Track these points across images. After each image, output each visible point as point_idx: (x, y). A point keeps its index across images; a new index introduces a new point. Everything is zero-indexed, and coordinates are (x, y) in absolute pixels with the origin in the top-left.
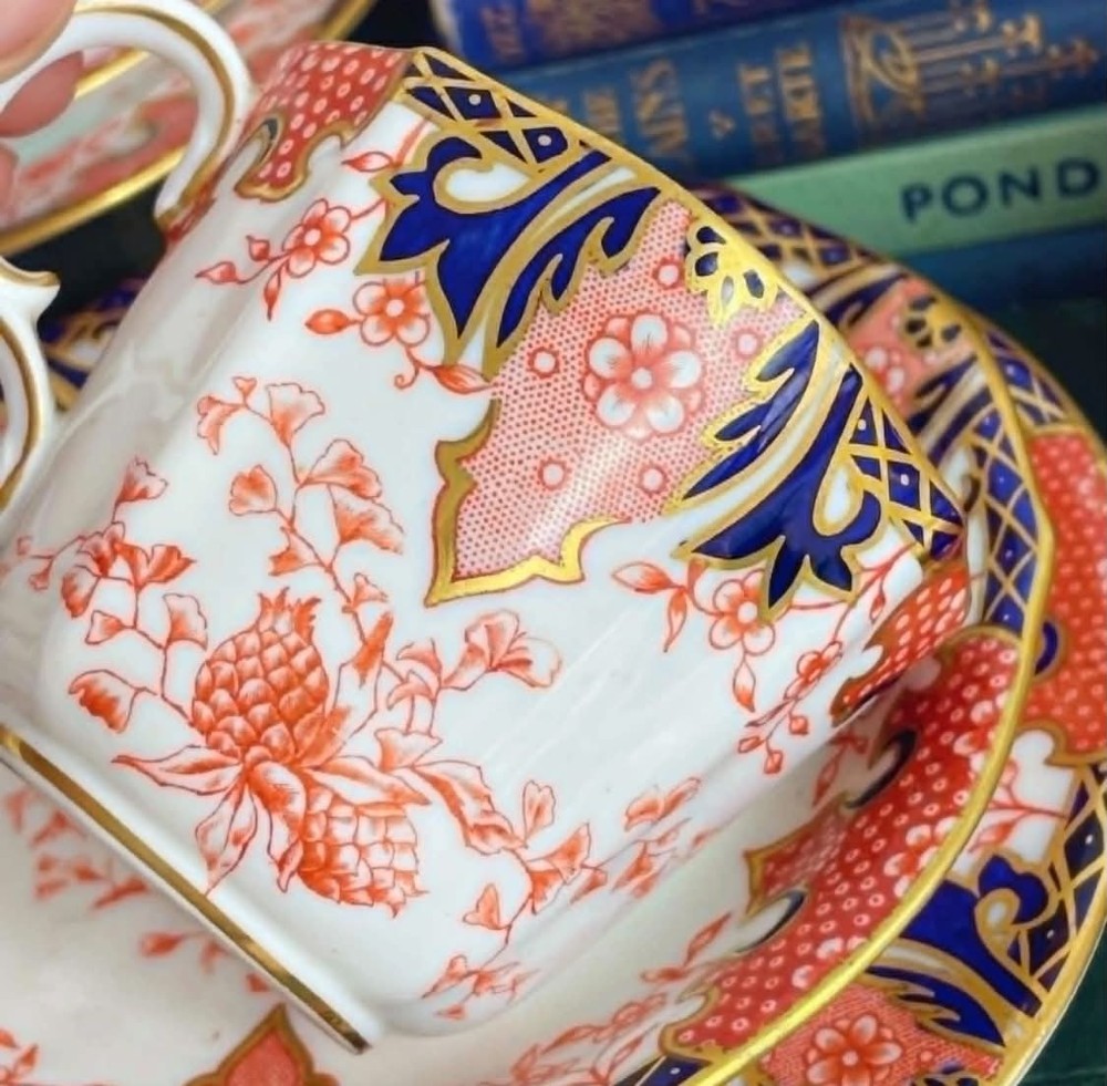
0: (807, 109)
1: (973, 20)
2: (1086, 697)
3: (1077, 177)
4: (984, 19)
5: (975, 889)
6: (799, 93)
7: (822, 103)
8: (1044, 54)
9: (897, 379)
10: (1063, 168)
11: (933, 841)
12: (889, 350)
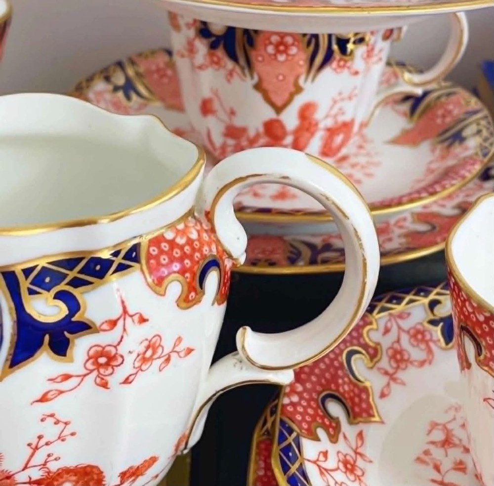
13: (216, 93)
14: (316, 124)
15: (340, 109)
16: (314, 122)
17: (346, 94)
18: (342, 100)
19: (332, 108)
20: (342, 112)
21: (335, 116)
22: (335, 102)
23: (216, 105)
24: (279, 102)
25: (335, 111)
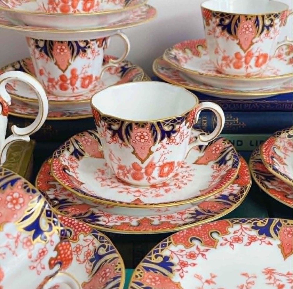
0: (205, 124)
1: (230, 117)
2: (242, 181)
3: (239, 143)
4: (231, 117)
5: (228, 196)
6: (205, 122)
7: (207, 124)
8: (238, 123)
9: (221, 148)
10: (238, 141)
11: (227, 183)
12: (220, 145)
13: (44, 67)
14: (78, 76)
15: (86, 71)
16: (77, 75)
17: (87, 66)
18: (86, 68)
19: (82, 70)
20: (86, 72)
21: (84, 73)
22: (83, 69)
23: (44, 71)
24: (64, 69)
25: (84, 71)
